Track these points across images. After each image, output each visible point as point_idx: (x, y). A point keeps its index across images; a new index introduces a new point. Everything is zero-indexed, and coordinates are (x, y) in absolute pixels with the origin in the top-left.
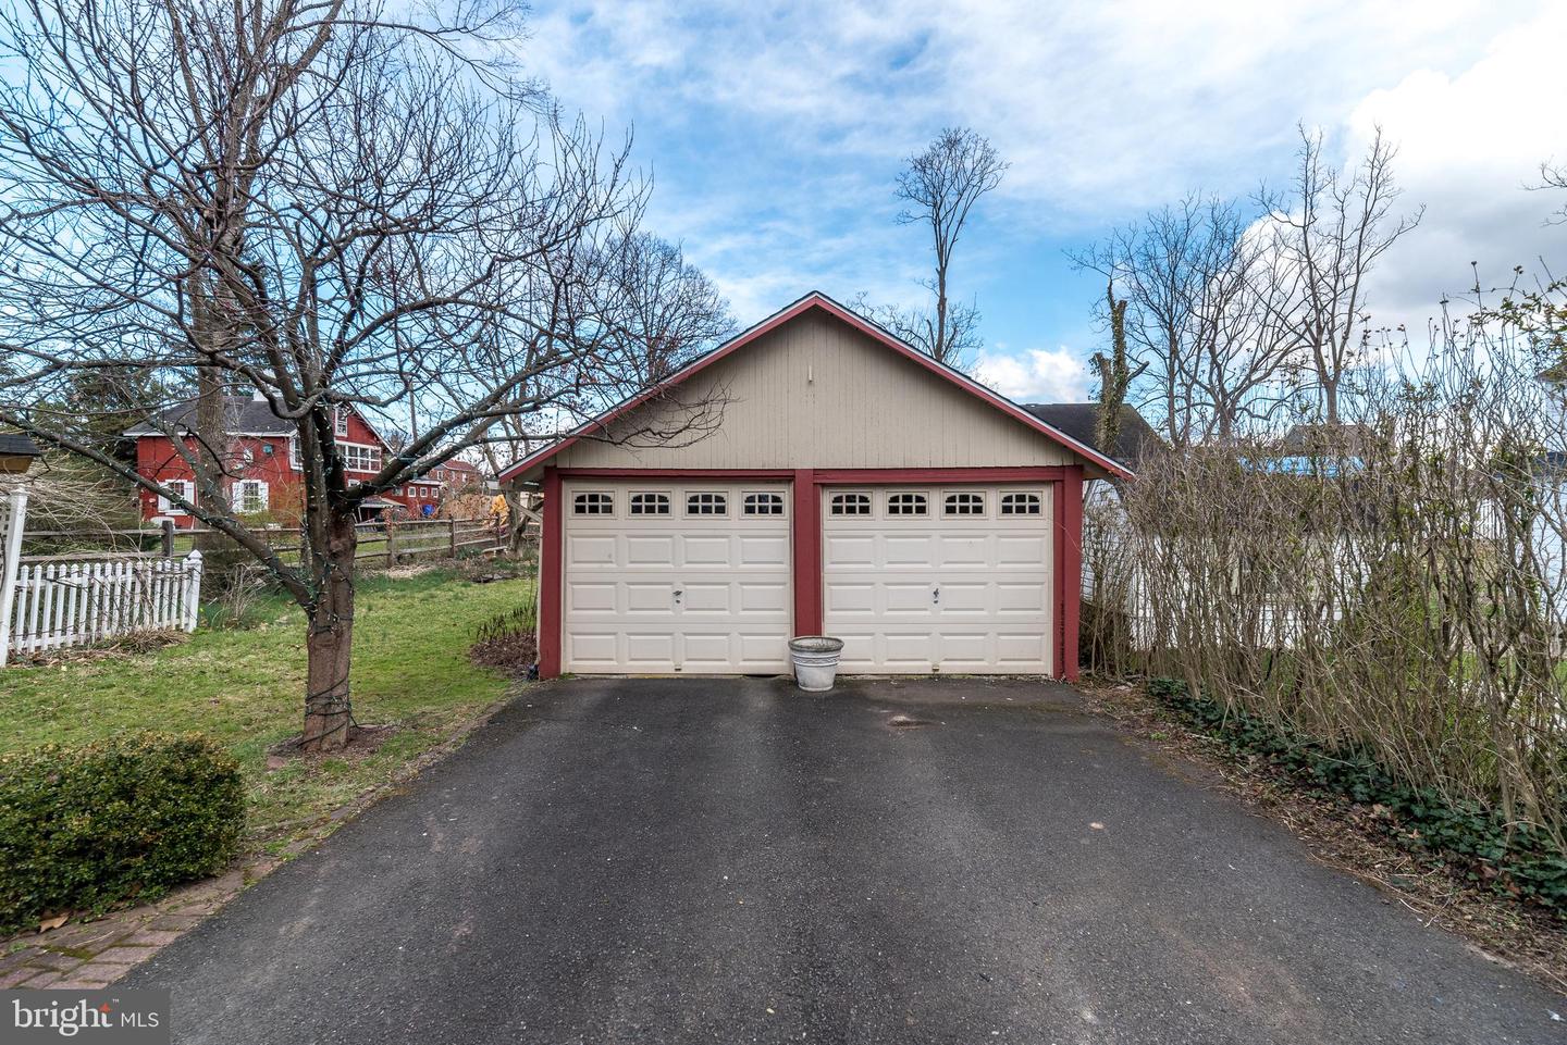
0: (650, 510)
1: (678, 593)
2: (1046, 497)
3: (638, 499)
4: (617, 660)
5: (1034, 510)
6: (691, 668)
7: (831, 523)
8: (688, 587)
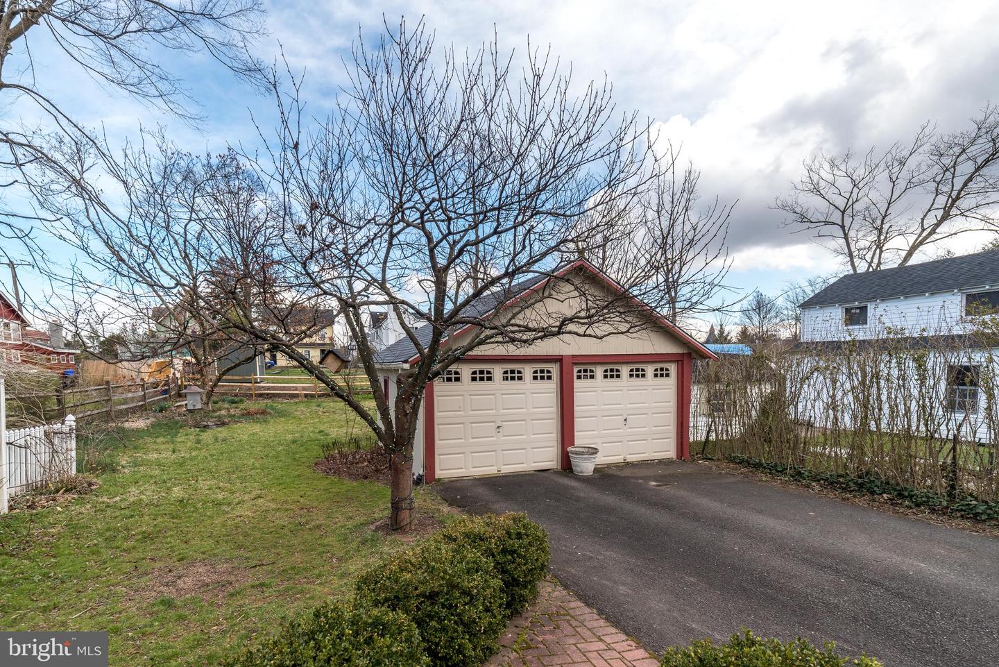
0: (482, 379)
1: (499, 427)
2: (673, 369)
3: (474, 373)
4: (465, 469)
5: (667, 375)
6: (506, 469)
7: (578, 384)
8: (504, 423)
